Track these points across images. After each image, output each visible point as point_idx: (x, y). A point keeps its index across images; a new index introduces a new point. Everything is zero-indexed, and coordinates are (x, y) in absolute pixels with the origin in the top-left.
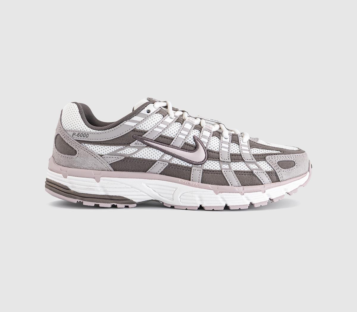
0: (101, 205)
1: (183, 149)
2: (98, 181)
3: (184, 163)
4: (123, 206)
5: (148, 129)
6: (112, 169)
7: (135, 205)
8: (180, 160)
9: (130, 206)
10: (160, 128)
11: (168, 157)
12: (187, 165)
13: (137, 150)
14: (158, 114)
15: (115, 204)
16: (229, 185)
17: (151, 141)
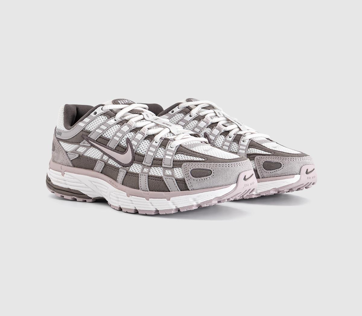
0: (65, 197)
1: (116, 150)
2: (63, 175)
3: (116, 163)
4: (81, 199)
5: (92, 130)
6: (71, 165)
7: (91, 200)
8: (113, 161)
9: (87, 200)
10: (101, 129)
11: (105, 158)
12: (117, 166)
13: (86, 149)
14: (103, 116)
15: (75, 197)
16: (139, 189)
17: (93, 141)
